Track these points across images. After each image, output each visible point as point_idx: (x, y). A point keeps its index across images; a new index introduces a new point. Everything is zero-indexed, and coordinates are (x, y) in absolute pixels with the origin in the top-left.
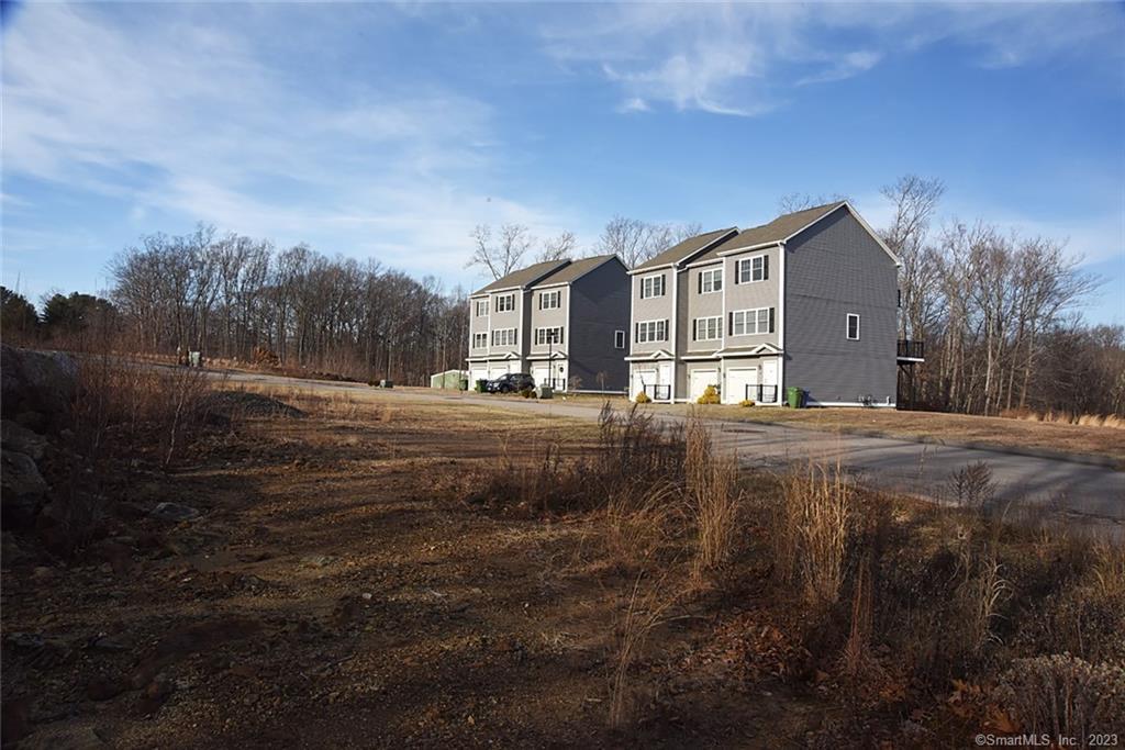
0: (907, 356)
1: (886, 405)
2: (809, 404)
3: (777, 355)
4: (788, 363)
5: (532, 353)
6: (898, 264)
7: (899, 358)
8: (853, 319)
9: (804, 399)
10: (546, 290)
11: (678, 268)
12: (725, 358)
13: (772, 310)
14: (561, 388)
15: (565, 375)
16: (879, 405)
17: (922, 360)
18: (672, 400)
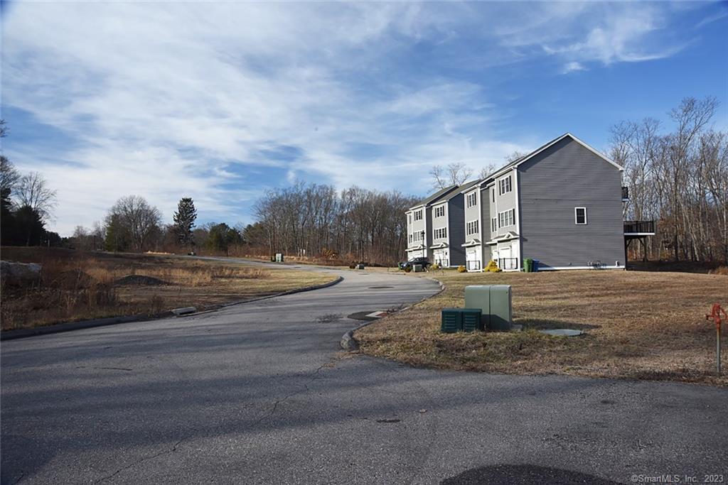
0: (637, 232)
1: (616, 267)
2: (539, 269)
3: (516, 239)
4: (524, 243)
5: (434, 244)
6: (620, 169)
7: (625, 234)
8: (580, 212)
9: (534, 266)
10: (437, 206)
11: (481, 187)
12: (499, 242)
13: (514, 210)
14: (446, 265)
15: (448, 257)
16: (607, 267)
17: (653, 234)
18: (481, 270)
